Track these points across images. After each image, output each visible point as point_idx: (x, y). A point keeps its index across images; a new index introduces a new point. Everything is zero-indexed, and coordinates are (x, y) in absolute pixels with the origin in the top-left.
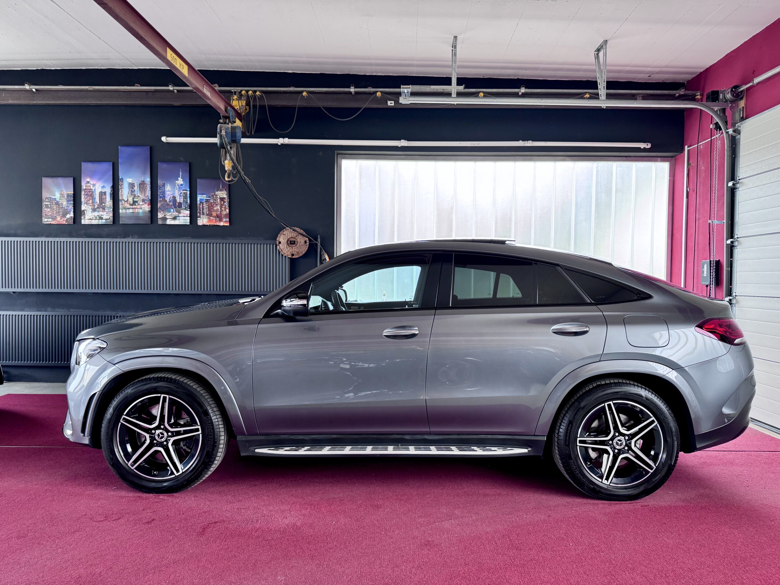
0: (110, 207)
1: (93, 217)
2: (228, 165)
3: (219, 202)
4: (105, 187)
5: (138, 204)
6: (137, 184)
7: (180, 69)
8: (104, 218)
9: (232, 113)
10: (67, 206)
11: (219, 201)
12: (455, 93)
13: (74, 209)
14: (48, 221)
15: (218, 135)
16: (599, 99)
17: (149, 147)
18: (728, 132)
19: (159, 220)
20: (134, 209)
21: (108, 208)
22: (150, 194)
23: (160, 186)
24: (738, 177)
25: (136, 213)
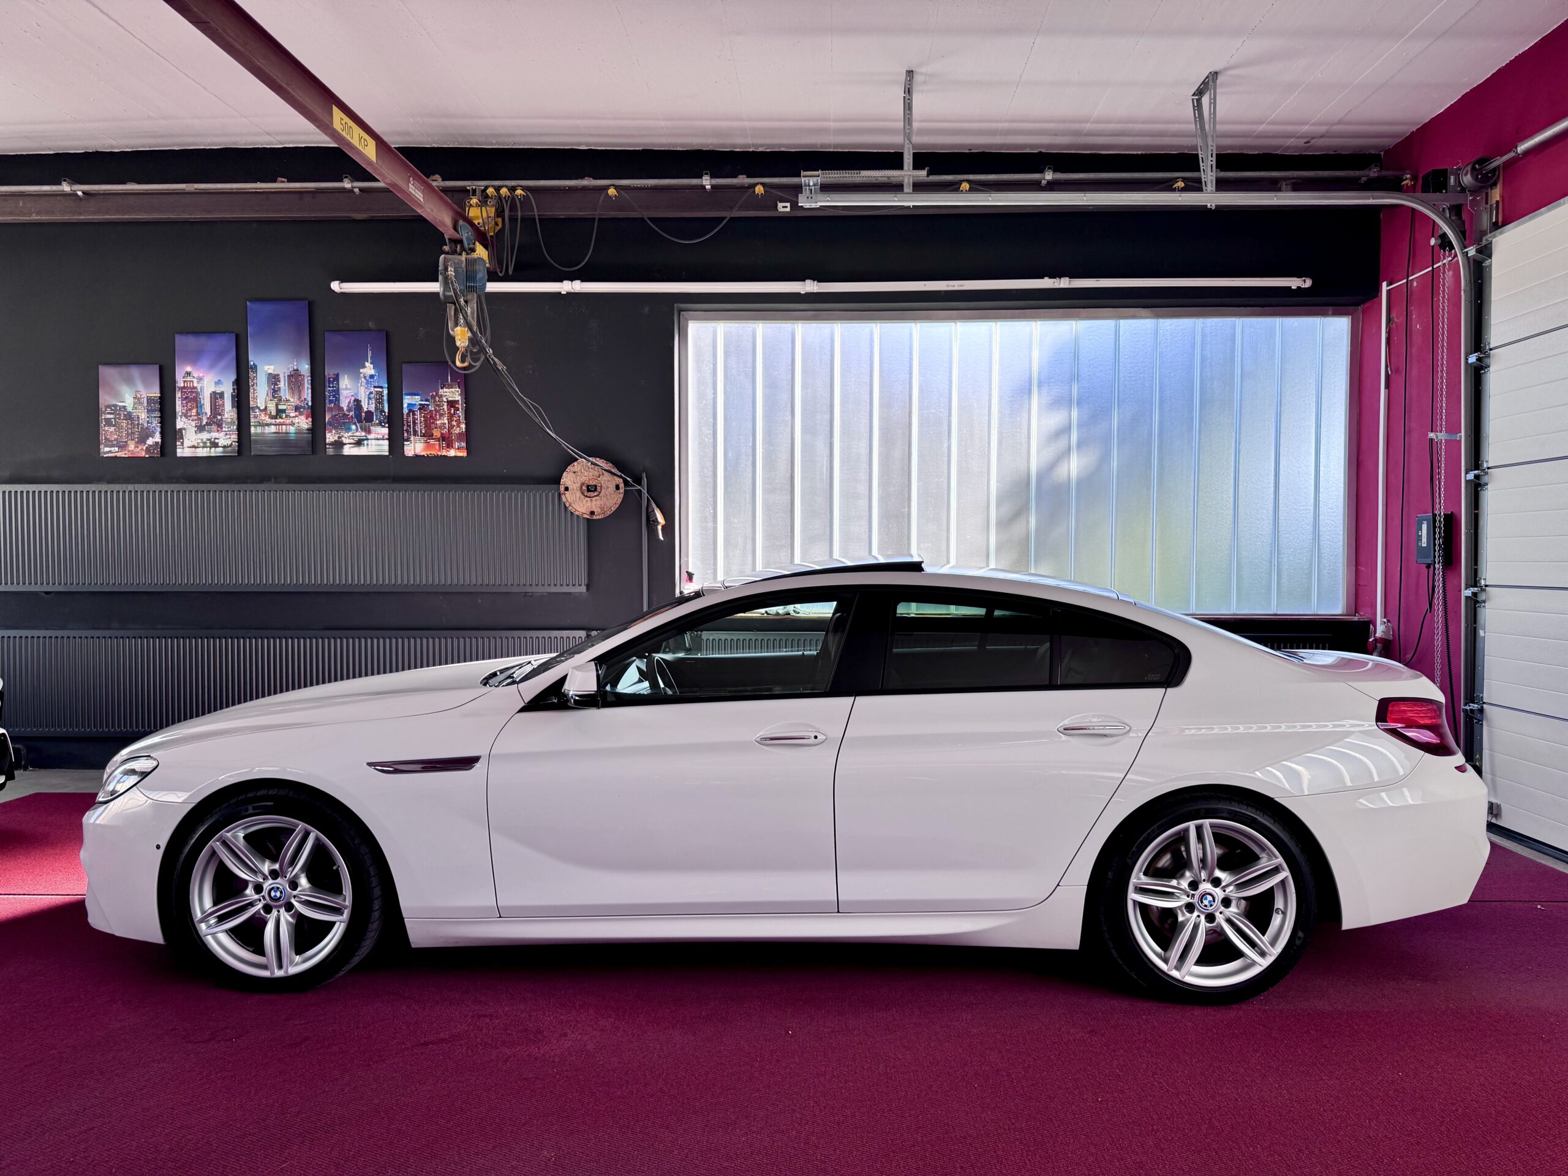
0: (231, 422)
1: (198, 443)
2: (461, 336)
3: (446, 410)
4: (222, 383)
5: (286, 416)
6: (285, 376)
7: (360, 148)
8: (220, 445)
9: (466, 234)
10: (148, 422)
11: (445, 407)
12: (910, 185)
13: (162, 427)
14: (110, 452)
15: (440, 278)
16: (1202, 191)
17: (307, 302)
18: (1467, 252)
19: (327, 446)
20: (279, 425)
21: (228, 423)
22: (310, 395)
23: (329, 378)
24: (1489, 343)
25: (282, 433)
